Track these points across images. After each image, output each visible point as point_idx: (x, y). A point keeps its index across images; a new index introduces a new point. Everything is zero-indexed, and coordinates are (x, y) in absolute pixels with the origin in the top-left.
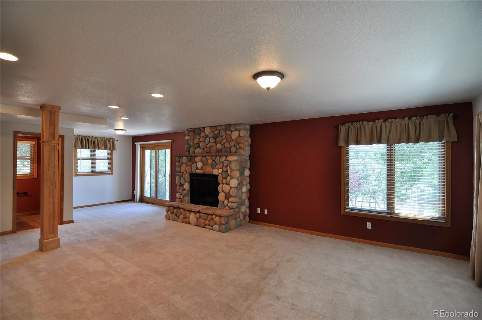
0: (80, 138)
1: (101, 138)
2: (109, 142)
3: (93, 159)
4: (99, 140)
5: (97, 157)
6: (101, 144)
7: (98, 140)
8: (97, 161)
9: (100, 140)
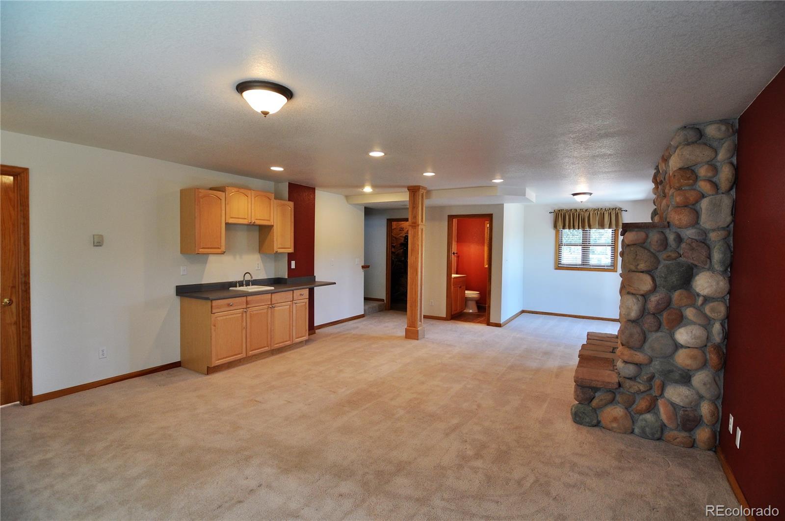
0: (561, 214)
1: (595, 210)
2: (610, 214)
3: (585, 245)
4: (591, 214)
5: (592, 242)
6: (595, 220)
7: (589, 213)
8: (591, 247)
9: (593, 214)
